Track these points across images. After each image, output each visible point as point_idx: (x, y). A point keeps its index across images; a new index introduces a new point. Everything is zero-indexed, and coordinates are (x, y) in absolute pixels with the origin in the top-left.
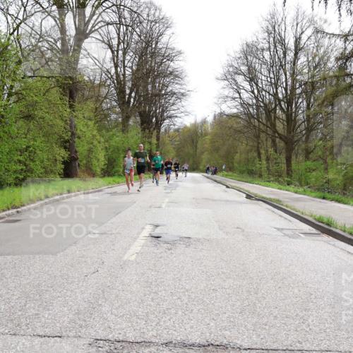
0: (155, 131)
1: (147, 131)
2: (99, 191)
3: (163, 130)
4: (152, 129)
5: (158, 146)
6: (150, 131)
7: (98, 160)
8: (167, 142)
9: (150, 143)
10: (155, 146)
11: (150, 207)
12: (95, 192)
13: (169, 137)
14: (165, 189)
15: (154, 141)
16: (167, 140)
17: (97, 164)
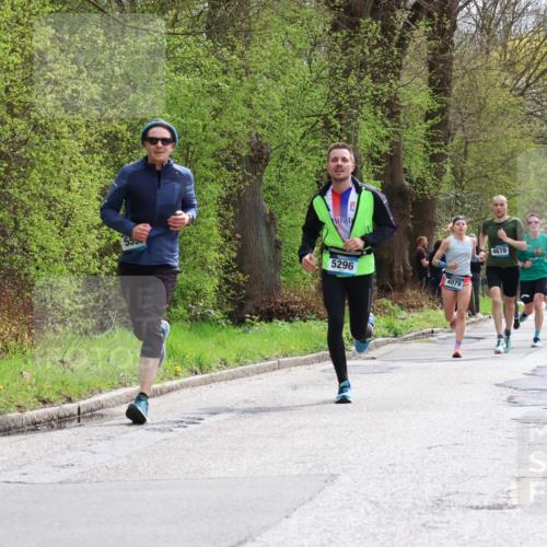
0: (422, 27)
1: (371, 27)
2: (80, 417)
3: (466, 23)
4: (402, 16)
5: (439, 126)
6: (387, 29)
7: (68, 218)
8: (498, 98)
9: (391, 109)
10: (421, 128)
11: (439, 503)
12: (61, 421)
13: (509, 66)
14: (511, 401)
15: (415, 92)
16: (496, 89)
17: (56, 246)
